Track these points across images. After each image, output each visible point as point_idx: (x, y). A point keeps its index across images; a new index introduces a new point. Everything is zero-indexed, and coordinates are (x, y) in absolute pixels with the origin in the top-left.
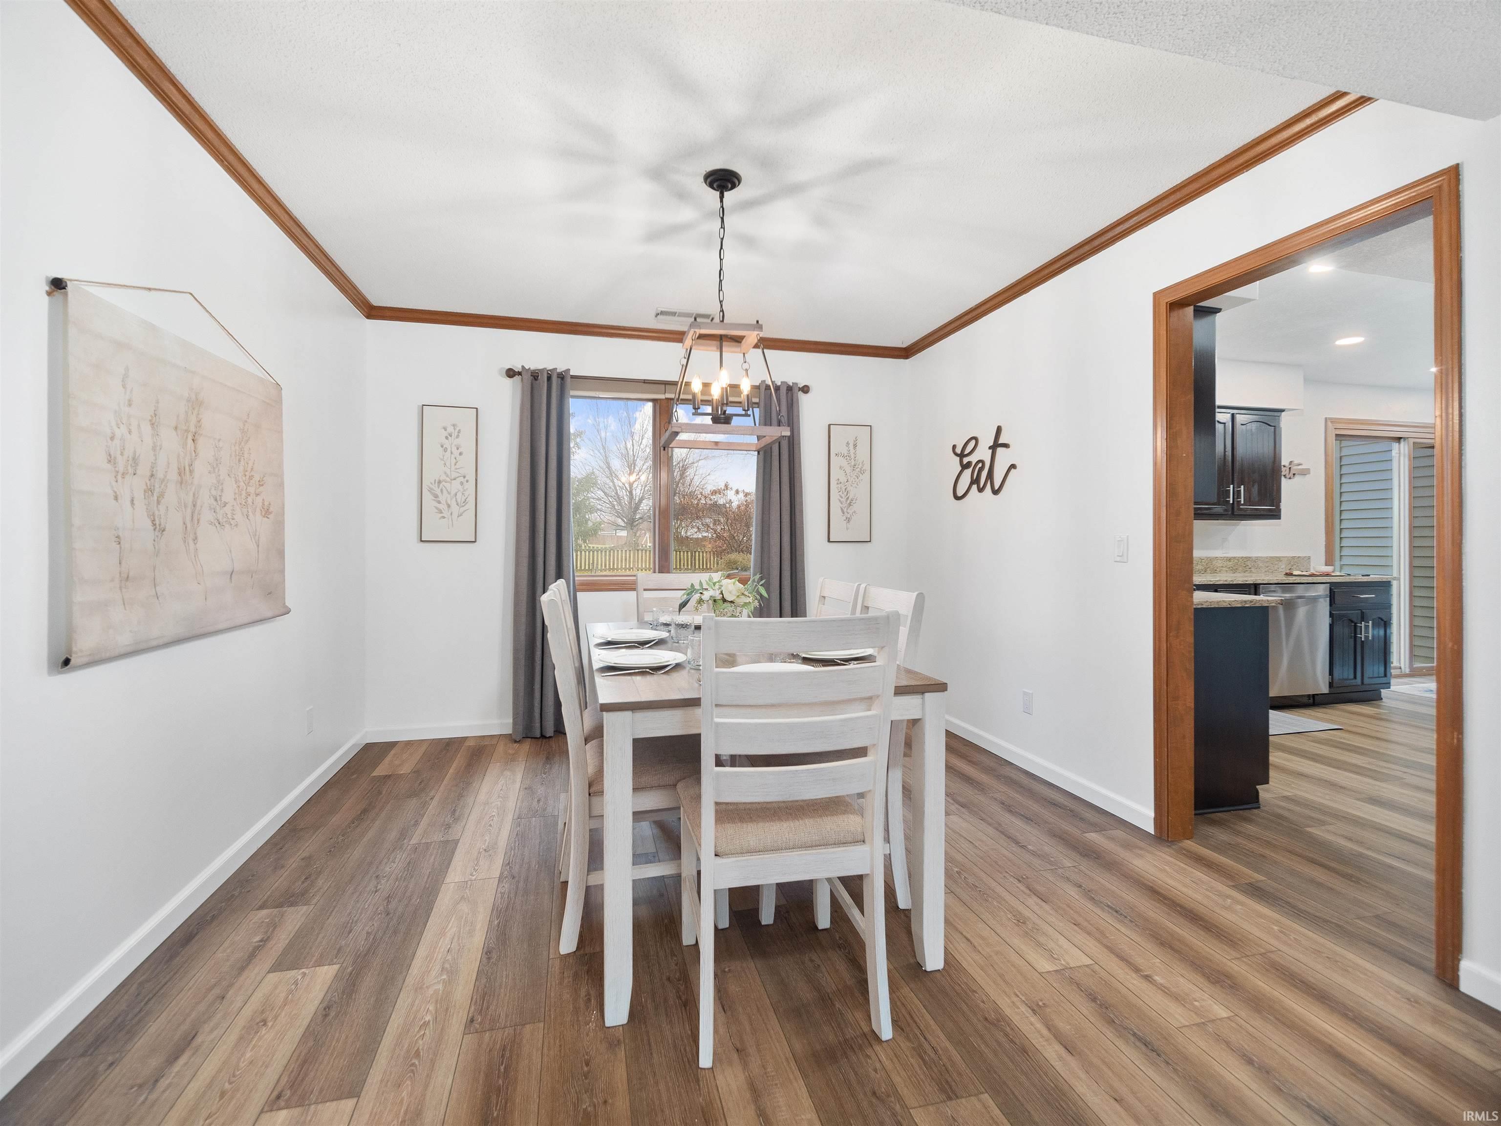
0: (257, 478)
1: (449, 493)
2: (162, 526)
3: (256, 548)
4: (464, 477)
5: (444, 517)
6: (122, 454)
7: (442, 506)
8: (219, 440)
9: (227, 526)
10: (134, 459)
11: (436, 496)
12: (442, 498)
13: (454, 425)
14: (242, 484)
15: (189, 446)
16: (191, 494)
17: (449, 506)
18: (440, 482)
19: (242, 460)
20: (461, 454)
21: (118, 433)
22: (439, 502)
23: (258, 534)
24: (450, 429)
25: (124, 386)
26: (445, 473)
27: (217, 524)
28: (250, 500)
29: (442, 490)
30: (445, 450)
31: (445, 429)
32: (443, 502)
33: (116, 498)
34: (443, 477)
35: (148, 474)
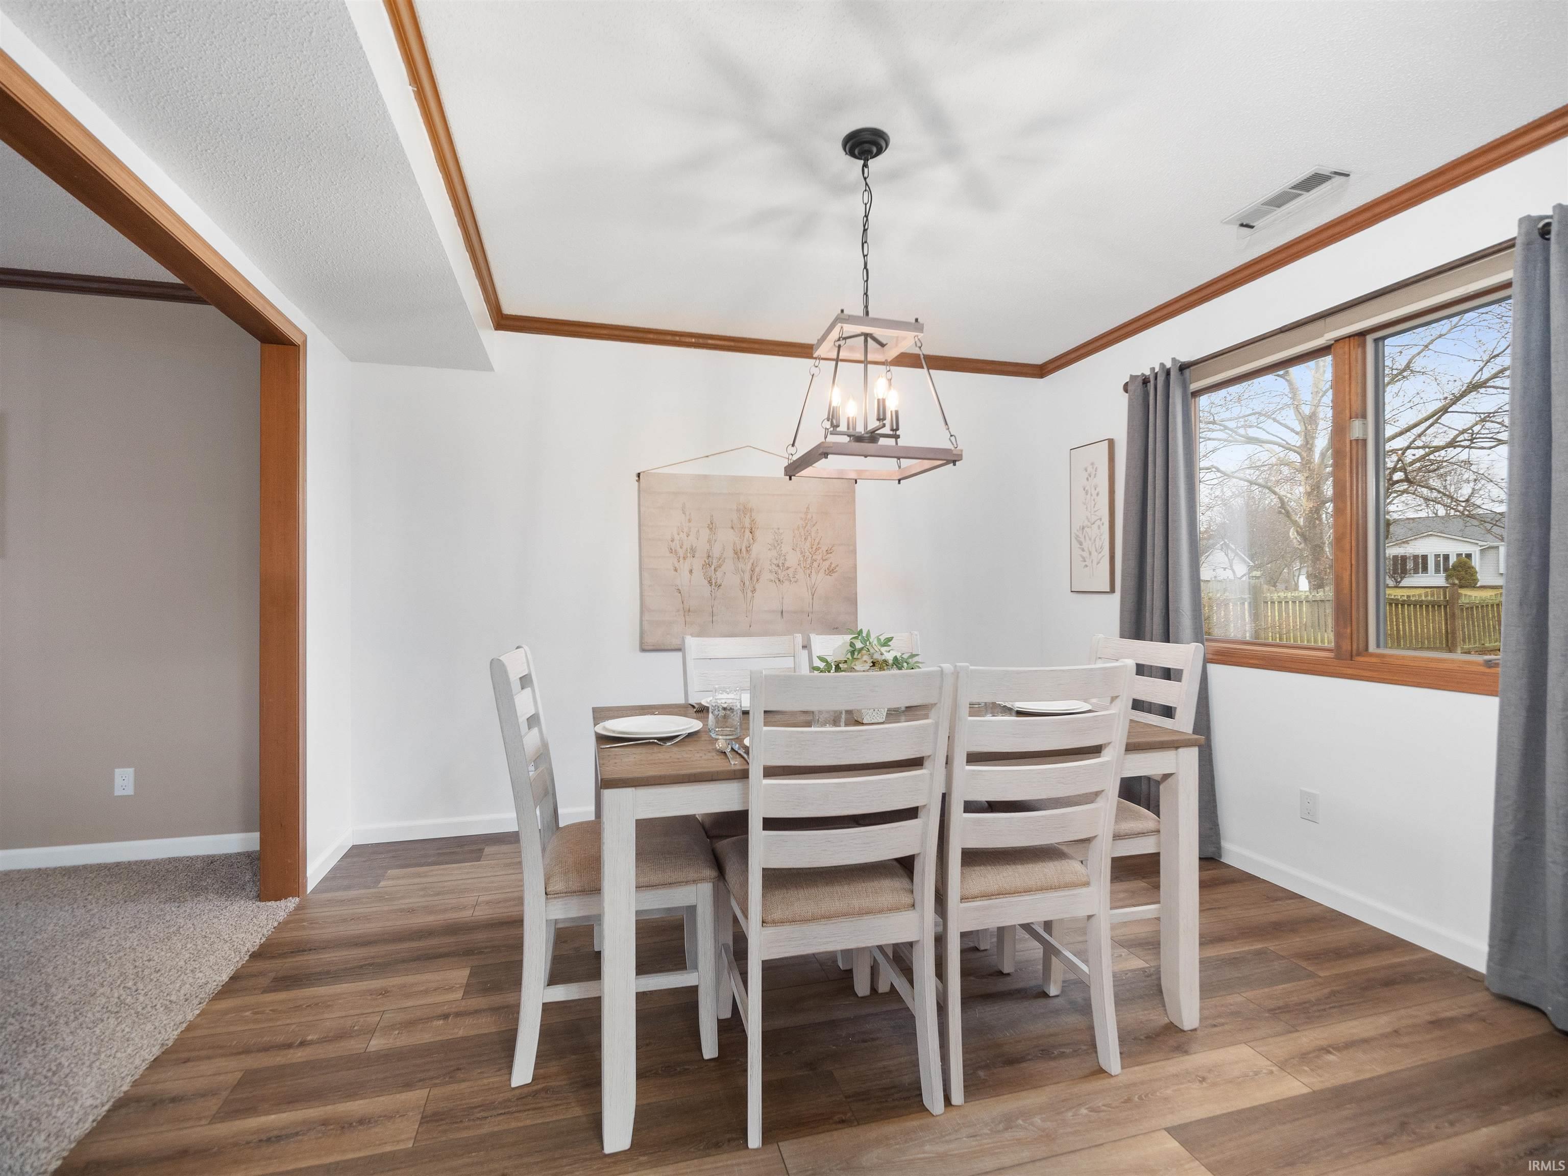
0: (824, 548)
1: (1090, 539)
2: (719, 583)
3: (811, 597)
4: (1101, 519)
5: (1086, 566)
6: (681, 547)
7: (1086, 554)
8: (779, 529)
9: (787, 583)
10: (692, 549)
11: (1081, 543)
12: (1085, 545)
13: (1092, 464)
14: (808, 554)
15: (746, 536)
16: (750, 564)
17: (1090, 554)
18: (1083, 528)
19: (809, 538)
20: (1098, 494)
21: (677, 537)
22: (1083, 550)
23: (815, 587)
24: (1090, 469)
25: (684, 513)
26: (1087, 518)
27: (777, 581)
28: (815, 564)
29: (1085, 537)
30: (1087, 493)
31: (1086, 470)
32: (1086, 549)
33: (676, 570)
34: (1086, 523)
35: (706, 555)
